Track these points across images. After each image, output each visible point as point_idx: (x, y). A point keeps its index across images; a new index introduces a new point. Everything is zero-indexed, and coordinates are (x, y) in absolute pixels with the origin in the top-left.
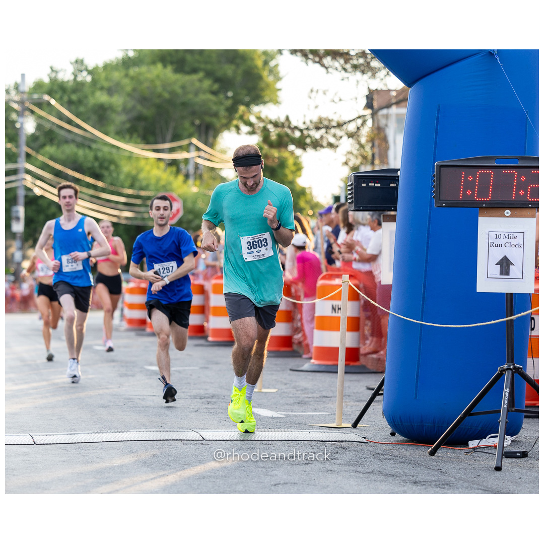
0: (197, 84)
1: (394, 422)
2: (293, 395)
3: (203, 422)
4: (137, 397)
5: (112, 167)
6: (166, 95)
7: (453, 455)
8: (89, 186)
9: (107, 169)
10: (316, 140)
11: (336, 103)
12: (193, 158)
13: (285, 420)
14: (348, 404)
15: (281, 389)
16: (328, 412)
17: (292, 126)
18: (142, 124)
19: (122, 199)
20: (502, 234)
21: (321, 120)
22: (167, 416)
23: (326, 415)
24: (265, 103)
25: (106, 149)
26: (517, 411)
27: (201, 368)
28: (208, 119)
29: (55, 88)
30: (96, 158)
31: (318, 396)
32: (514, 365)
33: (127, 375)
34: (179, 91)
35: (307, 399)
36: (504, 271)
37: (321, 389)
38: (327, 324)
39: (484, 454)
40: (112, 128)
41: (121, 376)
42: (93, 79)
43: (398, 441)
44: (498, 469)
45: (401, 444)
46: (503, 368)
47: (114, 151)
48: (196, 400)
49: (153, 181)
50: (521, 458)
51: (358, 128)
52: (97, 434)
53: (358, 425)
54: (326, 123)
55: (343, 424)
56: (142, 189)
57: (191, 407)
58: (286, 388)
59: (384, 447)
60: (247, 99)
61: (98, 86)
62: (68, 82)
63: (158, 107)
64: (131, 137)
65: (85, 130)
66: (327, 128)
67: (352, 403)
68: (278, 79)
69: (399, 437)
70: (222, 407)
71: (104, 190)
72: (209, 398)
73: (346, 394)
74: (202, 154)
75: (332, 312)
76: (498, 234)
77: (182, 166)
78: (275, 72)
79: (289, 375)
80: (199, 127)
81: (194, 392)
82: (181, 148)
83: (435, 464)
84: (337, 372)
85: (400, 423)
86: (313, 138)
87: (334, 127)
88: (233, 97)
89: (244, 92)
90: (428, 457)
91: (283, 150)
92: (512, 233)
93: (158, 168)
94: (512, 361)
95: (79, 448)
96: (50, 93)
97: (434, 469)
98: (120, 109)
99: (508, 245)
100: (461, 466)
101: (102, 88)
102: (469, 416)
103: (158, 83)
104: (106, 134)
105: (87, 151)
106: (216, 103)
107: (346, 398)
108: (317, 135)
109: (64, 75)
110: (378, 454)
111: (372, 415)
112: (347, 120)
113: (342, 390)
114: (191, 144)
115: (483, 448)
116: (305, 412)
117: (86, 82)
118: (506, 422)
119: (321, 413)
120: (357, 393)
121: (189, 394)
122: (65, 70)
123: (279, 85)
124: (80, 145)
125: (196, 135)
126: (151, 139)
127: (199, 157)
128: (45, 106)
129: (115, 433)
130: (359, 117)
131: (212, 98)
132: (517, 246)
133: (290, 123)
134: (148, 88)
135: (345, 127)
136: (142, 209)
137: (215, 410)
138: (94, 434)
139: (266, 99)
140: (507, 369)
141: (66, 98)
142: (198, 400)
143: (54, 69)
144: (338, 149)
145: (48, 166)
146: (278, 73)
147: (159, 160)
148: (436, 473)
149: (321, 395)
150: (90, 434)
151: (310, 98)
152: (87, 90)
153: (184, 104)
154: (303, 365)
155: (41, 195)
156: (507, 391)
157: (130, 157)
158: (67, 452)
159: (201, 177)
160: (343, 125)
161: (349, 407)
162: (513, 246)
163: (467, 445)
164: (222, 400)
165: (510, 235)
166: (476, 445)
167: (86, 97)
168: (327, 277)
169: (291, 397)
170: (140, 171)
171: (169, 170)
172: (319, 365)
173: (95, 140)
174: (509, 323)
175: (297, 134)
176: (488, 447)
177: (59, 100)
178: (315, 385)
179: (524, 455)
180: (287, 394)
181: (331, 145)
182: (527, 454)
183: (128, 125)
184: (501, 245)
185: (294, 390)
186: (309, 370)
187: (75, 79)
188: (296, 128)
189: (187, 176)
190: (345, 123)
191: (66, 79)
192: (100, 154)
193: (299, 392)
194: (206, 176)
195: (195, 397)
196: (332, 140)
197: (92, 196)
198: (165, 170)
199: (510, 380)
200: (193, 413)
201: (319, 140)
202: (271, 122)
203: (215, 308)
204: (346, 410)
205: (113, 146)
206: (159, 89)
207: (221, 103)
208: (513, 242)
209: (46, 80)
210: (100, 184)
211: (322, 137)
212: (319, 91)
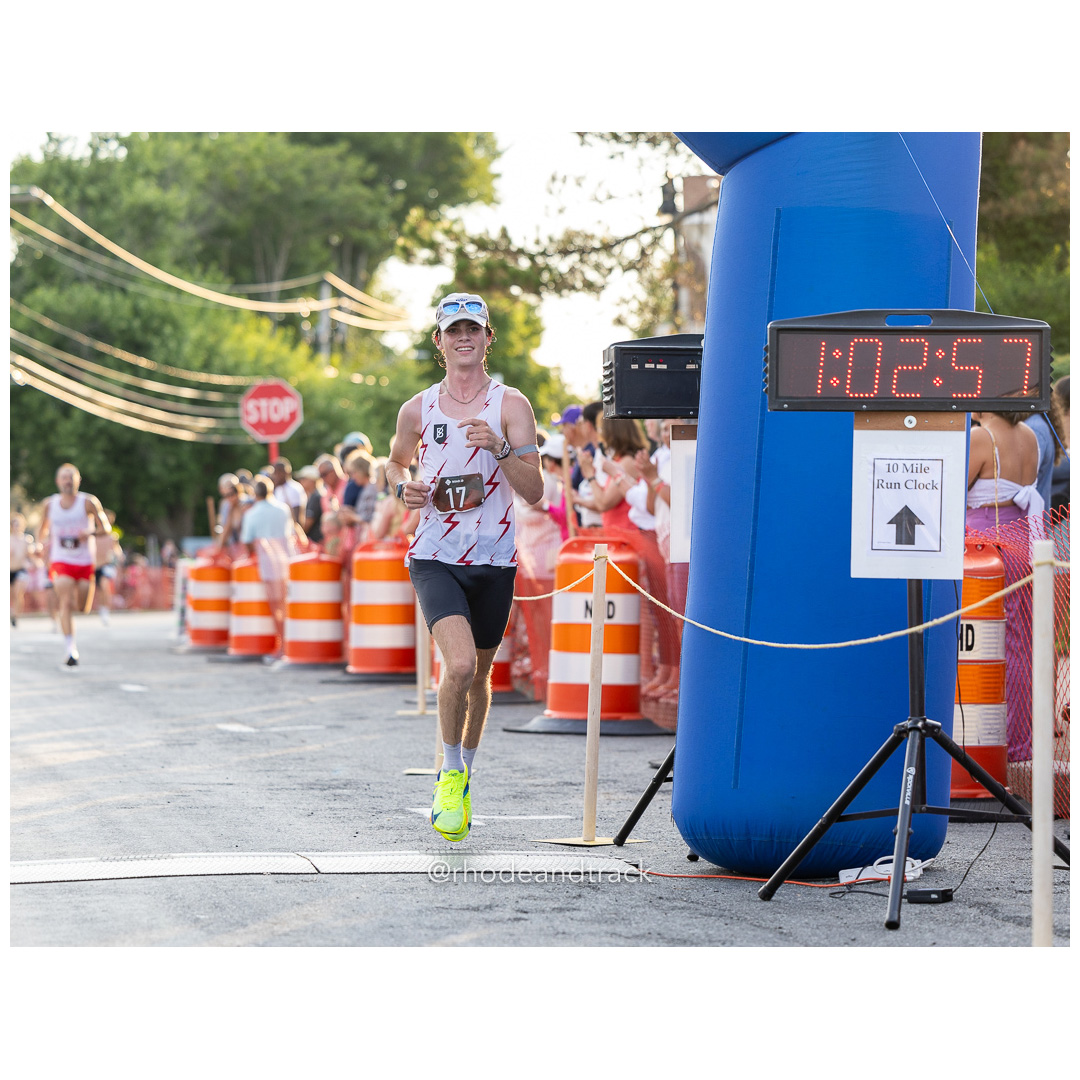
0: (336, 166)
1: (693, 833)
2: (506, 780)
3: (322, 837)
4: (197, 787)
5: (168, 330)
6: (274, 187)
7: (807, 899)
8: (122, 366)
9: (158, 332)
10: (561, 275)
11: (600, 202)
12: (328, 310)
13: (483, 832)
14: (612, 797)
15: (483, 769)
16: (571, 814)
17: (513, 248)
18: (227, 243)
19: (187, 393)
20: (900, 463)
21: (569, 238)
22: (251, 824)
23: (566, 820)
24: (468, 201)
25: (155, 294)
26: (929, 810)
27: (329, 727)
28: (356, 234)
29: (56, 173)
30: (136, 312)
31: (554, 783)
32: (924, 720)
33: (179, 743)
34: (300, 179)
35: (532, 789)
36: (904, 535)
37: (561, 768)
38: (575, 639)
39: (869, 896)
40: (167, 253)
41: (168, 745)
42: (129, 156)
43: (702, 872)
44: (893, 925)
45: (707, 878)
46: (903, 726)
47: (171, 297)
48: (311, 792)
49: (250, 356)
50: (940, 903)
51: (643, 253)
52: (108, 863)
53: (628, 840)
54: (579, 242)
55: (597, 839)
56: (225, 372)
57: (301, 807)
58: (492, 767)
59: (674, 883)
60: (433, 194)
61: (141, 170)
62: (81, 161)
63: (260, 210)
64: (205, 271)
65: (114, 257)
66: (582, 251)
67: (621, 796)
68: (495, 155)
69: (704, 864)
70: (363, 805)
71: (150, 375)
72: (338, 788)
73: (610, 777)
74: (345, 303)
75: (586, 616)
76: (892, 462)
77: (306, 326)
78: (487, 141)
79: (501, 740)
80: (339, 248)
81: (311, 777)
82: (302, 291)
83: (770, 916)
84: (585, 734)
85: (705, 837)
86: (555, 272)
87: (595, 250)
88: (403, 191)
89: (428, 180)
90: (759, 904)
91: (497, 294)
92: (919, 462)
93: (258, 330)
94: (921, 713)
95: (71, 891)
96: (45, 184)
97: (768, 928)
98: (182, 215)
99: (911, 485)
100: (821, 921)
101: (147, 174)
102: (838, 821)
103: (258, 164)
104: (156, 264)
105: (118, 297)
106: (370, 203)
107: (609, 786)
108: (562, 265)
109: (74, 148)
110: (661, 898)
111: (656, 821)
112: (621, 235)
113: (596, 772)
114: (323, 282)
115: (867, 883)
116: (524, 815)
117: (116, 161)
118: (909, 834)
119: (556, 817)
120: (631, 775)
121: (299, 781)
122: (76, 138)
123: (495, 167)
124: (103, 287)
125: (334, 265)
126: (245, 273)
127: (339, 308)
128: (34, 210)
129: (142, 861)
130: (644, 231)
131: (364, 191)
132: (930, 487)
133: (510, 242)
134: (238, 173)
135: (616, 250)
136: (228, 412)
137: (346, 812)
138: (101, 863)
139: (472, 193)
140: (911, 729)
141: (75, 194)
142: (316, 792)
143: (54, 136)
144: (603, 293)
145: (41, 327)
146: (494, 143)
147: (261, 314)
148: (771, 936)
149: (559, 780)
150: (94, 864)
151: (551, 192)
152: (117, 177)
153: (309, 205)
154: (528, 721)
155: (26, 385)
156: (910, 771)
157: (203, 310)
158: (44, 900)
159: (343, 347)
160: (612, 246)
161: (613, 803)
162: (921, 486)
163: (836, 878)
164: (364, 793)
165: (915, 466)
166: (853, 879)
167: (116, 191)
168: (575, 545)
169: (500, 785)
170: (222, 336)
171: (280, 333)
172: (561, 720)
173: (131, 275)
174: (915, 637)
175: (524, 264)
176: (878, 881)
177: (64, 199)
178: (551, 761)
179: (946, 897)
180: (492, 779)
181: (589, 286)
182: (951, 896)
183: (199, 247)
184: (897, 485)
185: (509, 770)
186: (541, 730)
187: (94, 156)
188: (521, 251)
189: (315, 347)
190: (618, 242)
191: (76, 157)
192: (143, 304)
193: (518, 775)
194: (351, 345)
195: (311, 787)
196: (592, 276)
197: (128, 387)
198: (272, 334)
199: (916, 750)
200: (303, 819)
201: (567, 276)
202: (473, 241)
203: (361, 607)
204: (606, 810)
205: (169, 288)
206: (261, 176)
207: (383, 204)
208: (922, 478)
209: (38, 158)
210: (143, 362)
211: (572, 270)
212: (568, 181)
